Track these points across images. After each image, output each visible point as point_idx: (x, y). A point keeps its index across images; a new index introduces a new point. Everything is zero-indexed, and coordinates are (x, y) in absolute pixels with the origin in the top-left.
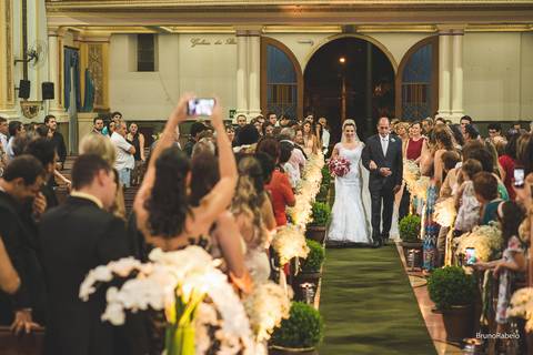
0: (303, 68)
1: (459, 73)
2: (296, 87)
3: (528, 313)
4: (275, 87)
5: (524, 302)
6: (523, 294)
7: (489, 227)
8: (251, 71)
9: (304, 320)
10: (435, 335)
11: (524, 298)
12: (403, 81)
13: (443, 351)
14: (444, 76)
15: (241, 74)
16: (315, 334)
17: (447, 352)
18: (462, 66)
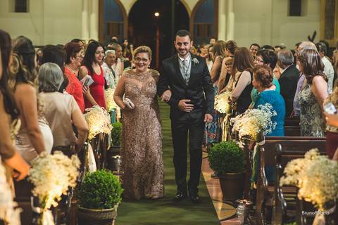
0: (128, 12)
1: (231, 15)
2: (123, 25)
3: (300, 182)
4: (109, 24)
5: (297, 172)
6: (296, 164)
7: (258, 110)
8: (91, 12)
9: (104, 186)
10: (214, 195)
11: (297, 168)
12: (195, 22)
13: (220, 208)
14: (222, 18)
15: (85, 14)
16: (114, 197)
17: (222, 209)
18: (234, 11)
